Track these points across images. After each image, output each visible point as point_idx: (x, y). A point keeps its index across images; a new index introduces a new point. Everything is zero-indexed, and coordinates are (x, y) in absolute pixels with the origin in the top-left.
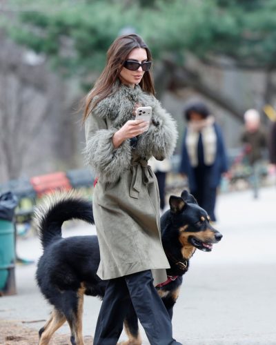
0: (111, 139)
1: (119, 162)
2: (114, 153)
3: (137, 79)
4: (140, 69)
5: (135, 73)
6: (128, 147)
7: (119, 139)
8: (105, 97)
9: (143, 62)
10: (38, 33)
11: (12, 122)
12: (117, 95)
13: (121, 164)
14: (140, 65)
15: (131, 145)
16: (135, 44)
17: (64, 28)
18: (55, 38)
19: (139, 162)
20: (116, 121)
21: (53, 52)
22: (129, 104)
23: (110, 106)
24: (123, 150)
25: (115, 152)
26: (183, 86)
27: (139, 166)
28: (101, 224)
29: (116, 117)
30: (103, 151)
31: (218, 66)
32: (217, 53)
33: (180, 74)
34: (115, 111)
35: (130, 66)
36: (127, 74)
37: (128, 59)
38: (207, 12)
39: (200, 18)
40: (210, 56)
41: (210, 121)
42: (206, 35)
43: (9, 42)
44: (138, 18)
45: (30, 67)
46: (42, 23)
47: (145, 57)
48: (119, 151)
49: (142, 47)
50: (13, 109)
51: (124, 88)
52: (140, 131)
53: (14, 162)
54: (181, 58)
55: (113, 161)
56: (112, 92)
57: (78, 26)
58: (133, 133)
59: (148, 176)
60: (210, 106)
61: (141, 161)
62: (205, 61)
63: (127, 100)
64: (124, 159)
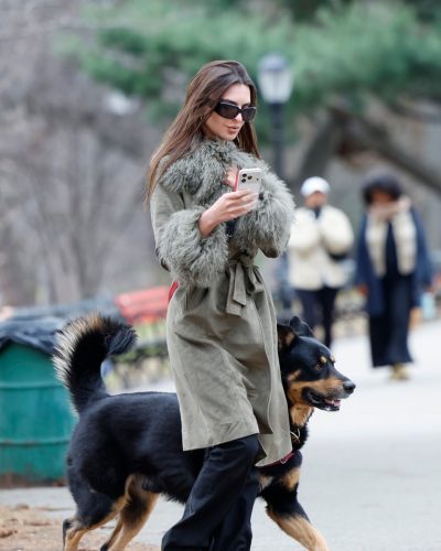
0: (197, 223)
1: (211, 258)
2: (202, 244)
3: (231, 133)
4: (239, 117)
5: (230, 123)
6: (222, 235)
7: (210, 222)
8: (179, 158)
9: (243, 106)
10: (129, 63)
11: (86, 206)
12: (197, 155)
13: (215, 261)
14: (239, 111)
15: (227, 232)
16: (235, 78)
17: (170, 56)
18: (155, 71)
19: (239, 261)
20: (199, 195)
21: (152, 93)
22: (217, 166)
23: (188, 172)
24: (216, 240)
25: (204, 244)
26: (362, 149)
27: (239, 266)
28: (180, 363)
29: (198, 189)
30: (186, 241)
31: (417, 117)
32: (417, 96)
33: (356, 129)
34: (195, 180)
35: (223, 110)
36: (218, 124)
37: (222, 100)
38: (400, 31)
39: (389, 40)
40: (405, 102)
41: (403, 204)
42: (399, 67)
43: (83, 77)
44: (290, 39)
45: (116, 118)
46: (134, 47)
47: (248, 100)
48: (210, 241)
49: (245, 83)
50: (89, 185)
51: (208, 143)
52: (244, 209)
53: (90, 270)
54: (358, 104)
55: (203, 257)
56: (189, 150)
57: (193, 52)
58: (233, 212)
59: (254, 280)
60: (404, 181)
61: (243, 258)
62: (396, 110)
63: (214, 161)
64: (219, 254)
